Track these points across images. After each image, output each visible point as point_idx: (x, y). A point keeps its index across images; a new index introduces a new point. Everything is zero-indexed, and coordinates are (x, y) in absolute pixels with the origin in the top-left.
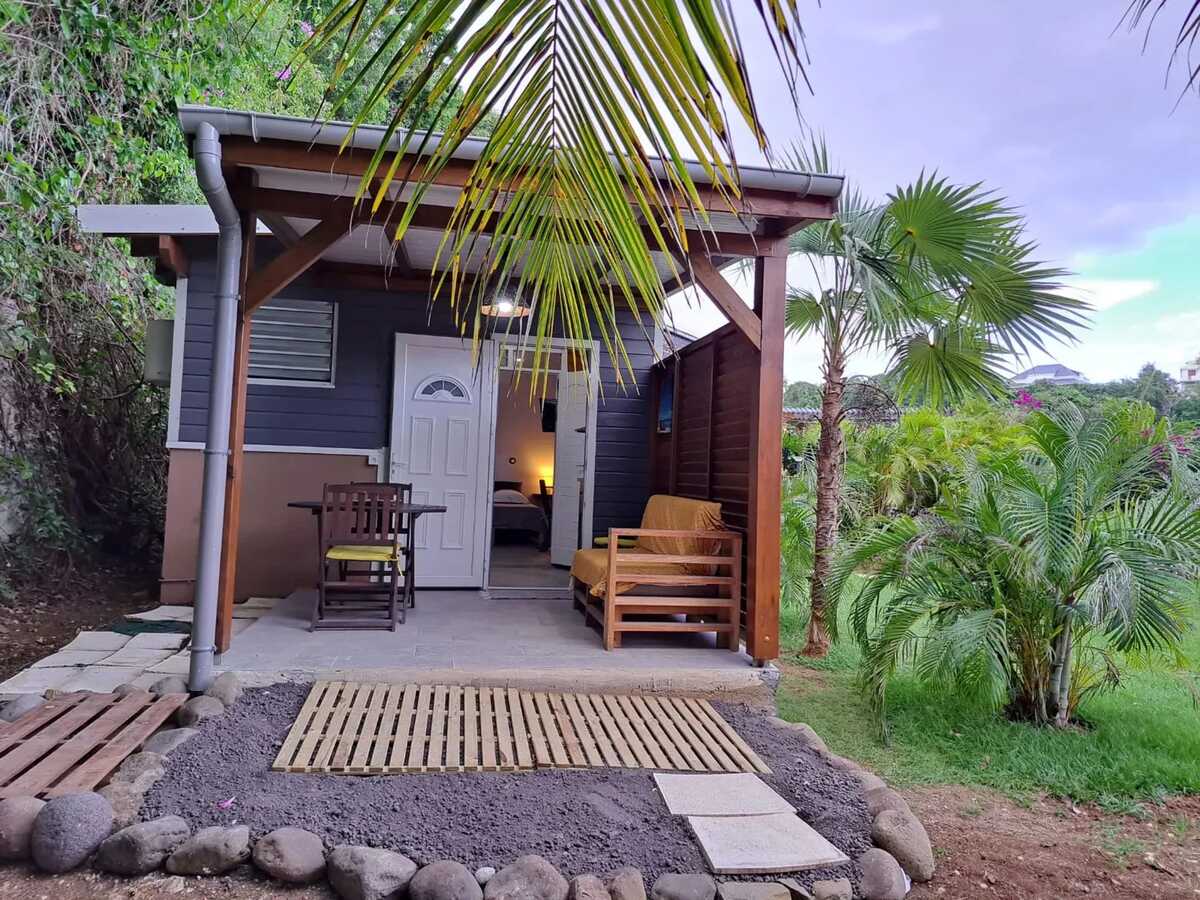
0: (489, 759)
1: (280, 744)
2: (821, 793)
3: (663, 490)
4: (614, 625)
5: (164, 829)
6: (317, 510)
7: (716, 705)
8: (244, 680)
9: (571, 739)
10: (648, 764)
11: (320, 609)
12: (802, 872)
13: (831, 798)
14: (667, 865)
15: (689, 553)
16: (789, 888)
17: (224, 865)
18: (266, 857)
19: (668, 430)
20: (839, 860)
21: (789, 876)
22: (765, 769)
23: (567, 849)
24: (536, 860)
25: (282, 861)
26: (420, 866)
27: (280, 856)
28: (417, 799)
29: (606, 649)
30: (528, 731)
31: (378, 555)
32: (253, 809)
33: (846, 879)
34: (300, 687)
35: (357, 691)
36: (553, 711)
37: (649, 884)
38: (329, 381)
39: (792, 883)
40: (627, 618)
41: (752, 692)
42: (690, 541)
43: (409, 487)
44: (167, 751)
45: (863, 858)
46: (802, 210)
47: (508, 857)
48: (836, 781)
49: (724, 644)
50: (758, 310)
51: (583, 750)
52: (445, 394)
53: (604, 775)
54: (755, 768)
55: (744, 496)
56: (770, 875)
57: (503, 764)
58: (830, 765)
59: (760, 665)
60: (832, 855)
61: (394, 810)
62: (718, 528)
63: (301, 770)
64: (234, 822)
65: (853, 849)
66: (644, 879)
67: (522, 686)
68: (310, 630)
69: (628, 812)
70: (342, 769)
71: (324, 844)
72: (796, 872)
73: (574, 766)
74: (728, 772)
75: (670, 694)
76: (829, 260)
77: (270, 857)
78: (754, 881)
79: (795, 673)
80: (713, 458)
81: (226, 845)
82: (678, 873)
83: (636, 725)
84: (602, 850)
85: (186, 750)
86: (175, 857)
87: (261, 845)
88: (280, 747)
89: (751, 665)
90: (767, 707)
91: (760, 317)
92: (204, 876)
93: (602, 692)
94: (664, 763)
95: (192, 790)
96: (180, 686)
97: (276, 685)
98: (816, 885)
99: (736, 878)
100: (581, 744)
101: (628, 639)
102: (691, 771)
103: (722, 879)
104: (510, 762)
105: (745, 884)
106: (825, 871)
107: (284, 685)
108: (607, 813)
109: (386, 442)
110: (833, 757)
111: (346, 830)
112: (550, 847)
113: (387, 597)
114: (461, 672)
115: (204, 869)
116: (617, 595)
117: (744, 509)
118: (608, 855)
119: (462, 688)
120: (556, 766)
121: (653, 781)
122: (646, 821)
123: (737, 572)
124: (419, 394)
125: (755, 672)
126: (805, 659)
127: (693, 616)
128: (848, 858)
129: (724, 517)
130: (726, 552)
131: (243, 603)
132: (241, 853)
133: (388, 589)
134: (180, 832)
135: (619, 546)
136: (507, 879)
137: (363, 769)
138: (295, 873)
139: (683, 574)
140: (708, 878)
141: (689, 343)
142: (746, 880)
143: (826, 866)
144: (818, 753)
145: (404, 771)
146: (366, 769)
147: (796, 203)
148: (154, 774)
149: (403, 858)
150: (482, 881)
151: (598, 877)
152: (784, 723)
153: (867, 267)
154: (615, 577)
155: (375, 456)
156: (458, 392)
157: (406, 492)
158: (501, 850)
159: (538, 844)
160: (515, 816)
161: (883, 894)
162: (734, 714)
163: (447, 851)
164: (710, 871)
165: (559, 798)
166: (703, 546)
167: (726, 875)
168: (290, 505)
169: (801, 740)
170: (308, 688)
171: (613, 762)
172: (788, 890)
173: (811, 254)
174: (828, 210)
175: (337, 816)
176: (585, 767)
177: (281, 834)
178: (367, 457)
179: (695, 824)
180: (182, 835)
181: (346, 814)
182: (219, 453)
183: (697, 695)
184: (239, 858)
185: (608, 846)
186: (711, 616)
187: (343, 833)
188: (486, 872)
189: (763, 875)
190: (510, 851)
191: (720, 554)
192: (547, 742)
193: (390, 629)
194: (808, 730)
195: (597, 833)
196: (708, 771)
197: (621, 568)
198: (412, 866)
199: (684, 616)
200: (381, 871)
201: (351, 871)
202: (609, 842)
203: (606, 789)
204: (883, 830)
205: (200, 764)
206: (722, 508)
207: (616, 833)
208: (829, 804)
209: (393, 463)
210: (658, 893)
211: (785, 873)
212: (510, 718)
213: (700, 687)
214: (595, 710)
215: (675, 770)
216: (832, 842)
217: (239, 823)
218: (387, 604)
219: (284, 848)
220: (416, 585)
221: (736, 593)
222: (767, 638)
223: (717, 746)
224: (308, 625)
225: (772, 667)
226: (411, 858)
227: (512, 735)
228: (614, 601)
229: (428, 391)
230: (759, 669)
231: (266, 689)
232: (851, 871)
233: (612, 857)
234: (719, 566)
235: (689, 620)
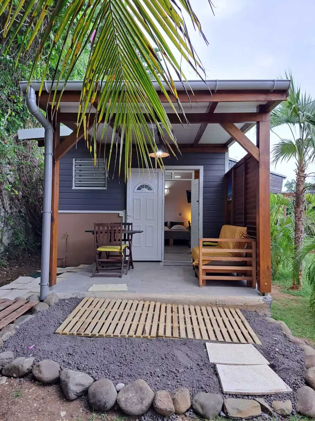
0: (139, 333)
1: (62, 322)
2: (283, 355)
3: (229, 223)
4: (203, 277)
5: (2, 357)
7: (243, 311)
8: (60, 296)
9: (176, 325)
10: (206, 337)
11: (97, 269)
12: (267, 395)
13: (288, 358)
14: (202, 388)
15: (234, 248)
16: (259, 402)
17: (21, 373)
18: (36, 372)
19: (231, 199)
20: (287, 391)
21: (261, 397)
22: (258, 342)
23: (159, 377)
24: (142, 382)
25: (41, 374)
26: (95, 380)
27: (40, 372)
28: (104, 349)
29: (199, 287)
30: (159, 320)
31: (116, 249)
32: (40, 350)
33: (290, 401)
34: (79, 299)
35: (99, 301)
36: (172, 312)
37: (192, 396)
38: (105, 187)
39: (262, 401)
40: (208, 274)
41: (260, 306)
42: (234, 243)
43: (131, 224)
44: (21, 324)
45: (299, 390)
47: (133, 378)
48: (291, 350)
49: (250, 285)
51: (179, 329)
52: (145, 190)
53: (185, 342)
54: (254, 341)
55: (255, 224)
56: (251, 396)
57: (144, 334)
58: (290, 342)
59: (264, 295)
60: (284, 388)
61: (93, 354)
62: (246, 237)
63: (66, 334)
64: (31, 355)
65: (295, 385)
66: (190, 394)
67: (162, 301)
68: (91, 277)
69: (191, 360)
70: (81, 334)
71: (60, 367)
72: (265, 395)
73: (173, 337)
74: (241, 343)
75: (223, 306)
76: (297, 125)
77: (37, 372)
78: (243, 398)
79: (285, 297)
80: (246, 209)
81: (22, 365)
82: (206, 392)
83: (205, 320)
84: (174, 378)
85: (27, 323)
86: (4, 369)
87: (35, 367)
88: (62, 323)
89: (260, 295)
90: (267, 313)
91: (259, 147)
92: (14, 377)
93: (195, 304)
94: (213, 338)
95: (22, 341)
96: (37, 298)
97: (71, 298)
98: (274, 403)
99: (234, 396)
100: (179, 327)
101: (209, 283)
102: (224, 342)
103: (227, 396)
104: (147, 335)
105: (238, 399)
106: (279, 396)
107: (74, 298)
108: (181, 360)
109: (125, 208)
110: (292, 338)
111: (70, 362)
112: (152, 375)
113: (120, 265)
114: (138, 295)
115: (14, 375)
116: (203, 265)
117: (255, 229)
118: (176, 381)
119: (139, 301)
120: (165, 337)
121: (205, 346)
122: (198, 365)
123: (254, 255)
124: (136, 190)
125: (261, 298)
126: (291, 291)
127: (240, 273)
128: (291, 390)
129: (248, 233)
130: (249, 247)
131: (78, 266)
132: (28, 369)
133: (120, 262)
134: (9, 359)
135: (204, 245)
136: (128, 390)
137: (88, 334)
138: (46, 380)
139: (231, 257)
140: (220, 396)
141: (236, 163)
142: (239, 398)
143: (280, 393)
144: (285, 336)
145: (104, 336)
146: (90, 335)
147: (269, 95)
148: (10, 333)
149: (88, 376)
150: (118, 390)
151: (169, 391)
152: (273, 320)
153: (310, 124)
154: (201, 258)
155: (121, 213)
156: (150, 189)
157: (130, 226)
158: (131, 375)
159: (147, 373)
160: (142, 359)
161: (308, 411)
162: (251, 316)
163: (108, 374)
164: (222, 392)
165: (164, 351)
166: (239, 245)
167: (230, 395)
168: (86, 231)
169: (279, 328)
170: (81, 300)
171: (190, 336)
172: (259, 405)
173: (289, 124)
174: (285, 96)
175: (71, 355)
176: (178, 338)
177: (44, 363)
178: (119, 214)
179: (220, 368)
180: (10, 359)
181: (74, 354)
182: (47, 212)
183: (235, 307)
184: (27, 371)
185: (177, 376)
186: (244, 273)
187: (69, 363)
188: (121, 385)
189: (248, 396)
190: (134, 376)
191: (247, 248)
192: (165, 326)
193: (120, 277)
194: (283, 324)
195: (174, 370)
196: (232, 342)
197: (204, 254)
198: (92, 380)
199: (236, 273)
200: (76, 382)
201: (65, 381)
202: (178, 375)
203: (185, 348)
204: (310, 378)
205: (29, 330)
206: (247, 229)
207: (183, 370)
208: (286, 361)
209: (128, 216)
210: (196, 401)
211: (259, 396)
212: (154, 314)
213: (239, 304)
214: (190, 312)
215: (217, 341)
216: (284, 381)
217: (32, 356)
218: (120, 267)
219: (43, 369)
220: (133, 260)
221: (254, 264)
222: (266, 284)
223: (239, 330)
224: (91, 274)
225: (269, 296)
226: (92, 377)
227: (152, 322)
228: (202, 267)
229: (139, 189)
230: (263, 297)
231: (67, 299)
232: (291, 396)
233: (178, 382)
234: (246, 253)
235: (237, 275)
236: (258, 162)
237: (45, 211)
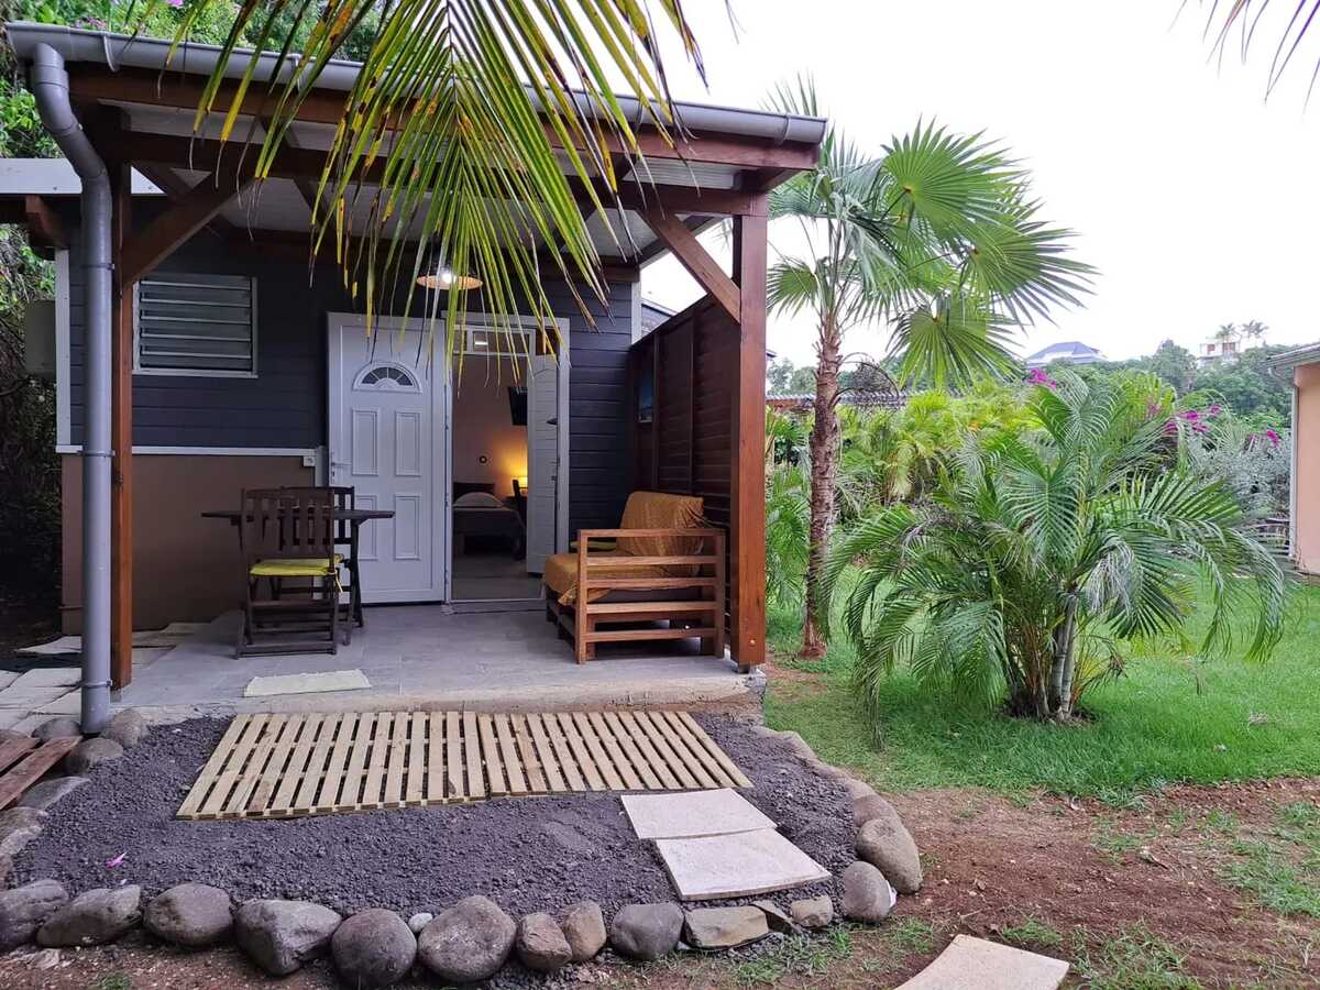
0: (436, 791)
1: (187, 788)
2: (805, 805)
3: (645, 486)
4: (586, 636)
5: (33, 896)
6: (236, 520)
7: (696, 716)
8: (150, 718)
9: (532, 763)
10: (616, 785)
11: (247, 633)
12: (779, 892)
13: (815, 810)
14: (630, 896)
15: (668, 554)
16: (762, 910)
17: (108, 932)
18: (161, 921)
19: (649, 419)
20: (819, 876)
21: (766, 898)
22: (745, 782)
23: (517, 886)
24: (479, 901)
25: (178, 923)
26: (345, 917)
27: (177, 918)
28: (347, 841)
29: (578, 663)
30: (483, 757)
31: (315, 569)
32: (148, 865)
33: (827, 897)
34: (218, 722)
35: (285, 724)
36: (513, 733)
37: (608, 918)
38: (251, 370)
39: (769, 905)
40: (600, 627)
41: (735, 701)
42: (670, 540)
43: (351, 491)
44: (48, 804)
45: (846, 873)
46: (782, 160)
47: (448, 900)
48: (822, 791)
49: (709, 651)
50: (737, 278)
51: (544, 774)
52: (390, 383)
53: (566, 801)
54: (736, 783)
55: (727, 490)
56: (744, 898)
57: (451, 796)
58: (816, 775)
59: (746, 672)
60: (813, 871)
61: (319, 856)
62: (700, 524)
63: (212, 817)
64: (124, 881)
65: (836, 864)
66: (603, 913)
67: (479, 708)
68: (235, 657)
69: (589, 839)
70: (261, 813)
71: (232, 899)
72: (773, 893)
73: (533, 793)
74: (704, 789)
75: (647, 708)
76: (823, 223)
77: (164, 919)
78: (727, 906)
79: (789, 678)
80: (696, 448)
81: (110, 910)
82: (642, 903)
83: (606, 744)
84: (557, 884)
85: (71, 801)
86: (47, 928)
87: (153, 907)
88: (188, 792)
89: (736, 672)
90: (753, 716)
91: (739, 284)
92: (84, 946)
93: (571, 709)
94: (634, 783)
95: (75, 849)
96: (71, 729)
97: (189, 721)
98: (796, 906)
99: (706, 904)
100: (542, 768)
101: (602, 651)
102: (665, 790)
103: (690, 906)
104: (460, 794)
105: (717, 909)
106: (805, 890)
107: (198, 721)
108: (565, 842)
109: (323, 440)
110: (821, 766)
111: (259, 883)
112: (498, 886)
113: (326, 616)
114: (405, 696)
115: (84, 939)
116: (588, 603)
117: (726, 502)
118: (563, 889)
119: (411, 714)
120: (512, 794)
121: (621, 803)
122: (610, 848)
123: (721, 571)
124: (358, 383)
125: (741, 678)
126: (800, 662)
127: (677, 620)
128: (829, 874)
129: (706, 513)
130: (709, 550)
131: (163, 629)
132: (129, 917)
133: (325, 607)
134: (56, 898)
135: (590, 550)
136: (446, 924)
137: (285, 811)
138: (196, 935)
139: (664, 577)
140: (674, 907)
141: (668, 319)
142: (717, 906)
143: (806, 884)
144: (804, 763)
145: (334, 810)
146: (290, 811)
147: (772, 152)
148: (27, 832)
149: (325, 909)
150: (416, 929)
151: (551, 914)
152: (769, 732)
153: (859, 228)
154: (585, 584)
155: (310, 456)
156: (405, 381)
157: (348, 497)
158: (441, 892)
159: (484, 883)
160: (461, 853)
161: (865, 910)
162: (718, 726)
163: (378, 898)
164: (678, 899)
165: (513, 829)
166: (682, 545)
167: (696, 902)
169: (788, 749)
170: (227, 723)
171: (578, 785)
172: (762, 913)
173: (802, 217)
174: (809, 159)
175: (250, 867)
176: (545, 793)
177: (180, 893)
178: (302, 457)
179: (665, 849)
180: (58, 901)
181: (260, 863)
183: (677, 707)
184: (126, 923)
185: (564, 879)
186: (695, 620)
187: (255, 886)
188: (421, 919)
189: (736, 899)
190: (451, 893)
191: (703, 552)
192: (504, 769)
193: (331, 651)
194: (797, 739)
195: (553, 866)
196: (684, 788)
197: (593, 574)
198: (335, 918)
199: (668, 622)
200: (295, 926)
201: (261, 929)
202: (566, 875)
203: (569, 817)
204: (867, 842)
205: (87, 817)
206: (704, 503)
207: (575, 863)
208: (812, 816)
209: (333, 464)
210: (619, 927)
211: (760, 895)
212: (463, 744)
213: (684, 698)
214: (562, 730)
215: (647, 790)
216: (813, 857)
217: (130, 882)
218: (328, 624)
219: (181, 908)
220: (363, 601)
221: (721, 595)
222: (753, 642)
223: (696, 761)
224: (232, 651)
225: (759, 674)
226: (334, 909)
227: (465, 763)
228: (586, 609)
229: (369, 379)
230: (745, 676)
231: (177, 726)
232: (832, 888)
233: (569, 891)
234: (701, 566)
235: (672, 626)
236: (738, 325)
237: (91, 452)
